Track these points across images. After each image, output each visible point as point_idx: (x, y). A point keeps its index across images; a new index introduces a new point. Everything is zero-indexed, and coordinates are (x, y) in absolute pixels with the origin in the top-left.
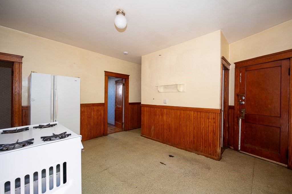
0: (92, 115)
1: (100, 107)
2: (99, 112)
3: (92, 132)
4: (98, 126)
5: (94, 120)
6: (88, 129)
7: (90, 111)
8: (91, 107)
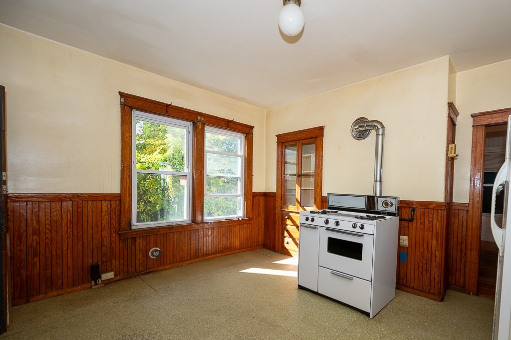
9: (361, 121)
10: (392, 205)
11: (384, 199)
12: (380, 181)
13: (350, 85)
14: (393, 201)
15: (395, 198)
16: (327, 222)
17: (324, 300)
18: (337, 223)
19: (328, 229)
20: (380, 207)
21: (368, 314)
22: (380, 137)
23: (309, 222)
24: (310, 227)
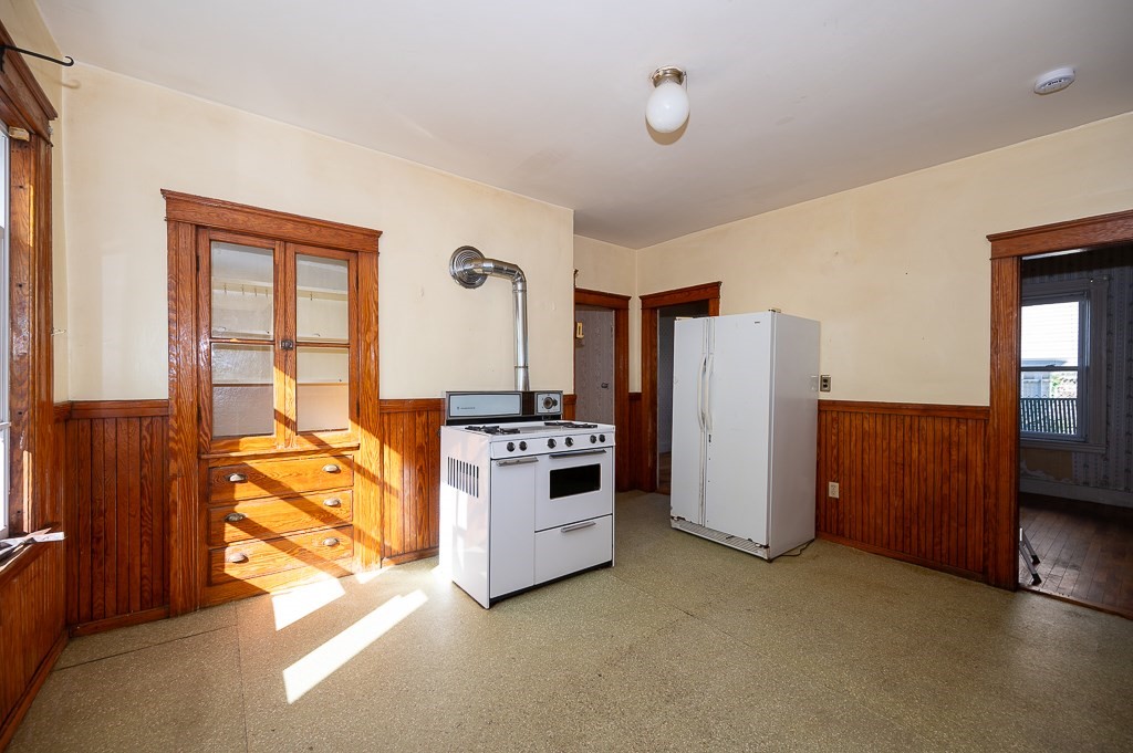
0: (915, 454)
1: (958, 426)
2: (954, 452)
3: (914, 531)
4: (946, 518)
5: (926, 480)
6: (893, 512)
7: (900, 434)
8: (908, 420)
9: (468, 253)
10: (555, 403)
11: (546, 396)
12: (526, 367)
13: (444, 172)
14: (556, 397)
15: (560, 392)
16: (551, 444)
17: (548, 590)
18: (569, 442)
19: (554, 456)
20: (541, 409)
21: (607, 565)
22: (520, 295)
23: (517, 452)
24: (518, 462)
